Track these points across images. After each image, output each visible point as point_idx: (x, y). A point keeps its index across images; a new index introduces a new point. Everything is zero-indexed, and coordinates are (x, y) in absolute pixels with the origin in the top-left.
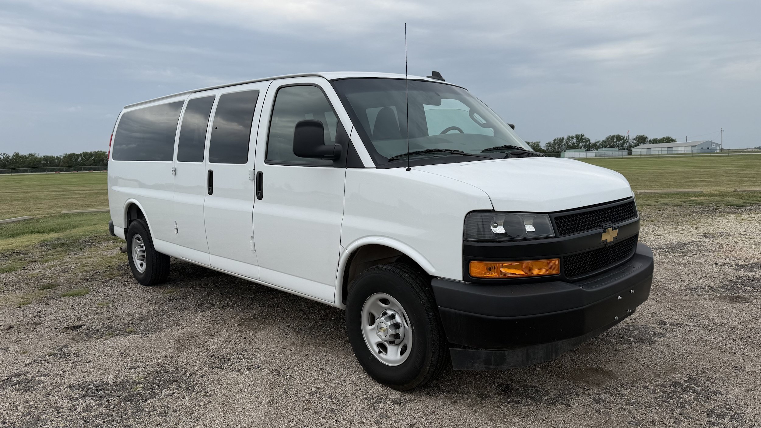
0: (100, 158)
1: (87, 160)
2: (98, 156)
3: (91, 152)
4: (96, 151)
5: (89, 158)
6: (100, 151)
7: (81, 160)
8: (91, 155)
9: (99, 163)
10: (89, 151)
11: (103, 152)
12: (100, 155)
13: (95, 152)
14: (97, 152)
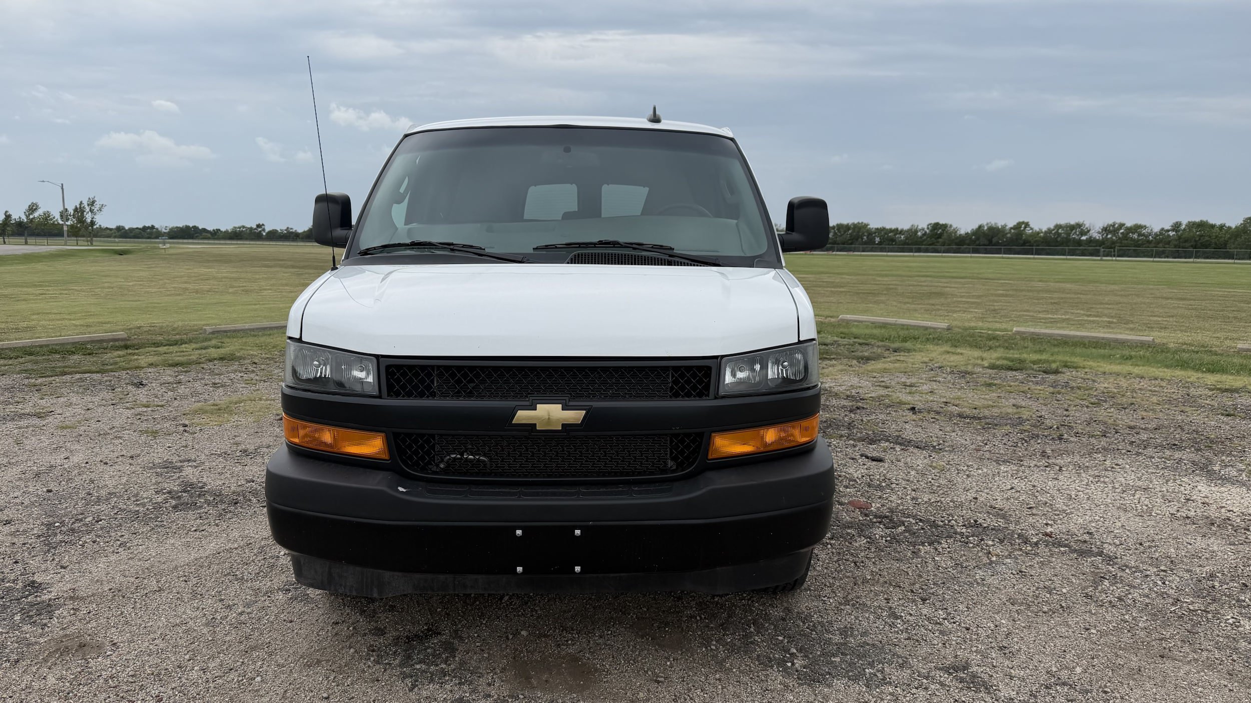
0: (858, 232)
1: (841, 236)
2: (856, 230)
3: (848, 224)
4: (856, 222)
5: (845, 232)
6: (860, 222)
7: (833, 236)
8: (847, 227)
9: (857, 240)
10: (845, 222)
11: (865, 224)
12: (860, 228)
13: (853, 224)
14: (856, 224)
